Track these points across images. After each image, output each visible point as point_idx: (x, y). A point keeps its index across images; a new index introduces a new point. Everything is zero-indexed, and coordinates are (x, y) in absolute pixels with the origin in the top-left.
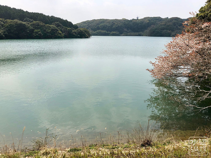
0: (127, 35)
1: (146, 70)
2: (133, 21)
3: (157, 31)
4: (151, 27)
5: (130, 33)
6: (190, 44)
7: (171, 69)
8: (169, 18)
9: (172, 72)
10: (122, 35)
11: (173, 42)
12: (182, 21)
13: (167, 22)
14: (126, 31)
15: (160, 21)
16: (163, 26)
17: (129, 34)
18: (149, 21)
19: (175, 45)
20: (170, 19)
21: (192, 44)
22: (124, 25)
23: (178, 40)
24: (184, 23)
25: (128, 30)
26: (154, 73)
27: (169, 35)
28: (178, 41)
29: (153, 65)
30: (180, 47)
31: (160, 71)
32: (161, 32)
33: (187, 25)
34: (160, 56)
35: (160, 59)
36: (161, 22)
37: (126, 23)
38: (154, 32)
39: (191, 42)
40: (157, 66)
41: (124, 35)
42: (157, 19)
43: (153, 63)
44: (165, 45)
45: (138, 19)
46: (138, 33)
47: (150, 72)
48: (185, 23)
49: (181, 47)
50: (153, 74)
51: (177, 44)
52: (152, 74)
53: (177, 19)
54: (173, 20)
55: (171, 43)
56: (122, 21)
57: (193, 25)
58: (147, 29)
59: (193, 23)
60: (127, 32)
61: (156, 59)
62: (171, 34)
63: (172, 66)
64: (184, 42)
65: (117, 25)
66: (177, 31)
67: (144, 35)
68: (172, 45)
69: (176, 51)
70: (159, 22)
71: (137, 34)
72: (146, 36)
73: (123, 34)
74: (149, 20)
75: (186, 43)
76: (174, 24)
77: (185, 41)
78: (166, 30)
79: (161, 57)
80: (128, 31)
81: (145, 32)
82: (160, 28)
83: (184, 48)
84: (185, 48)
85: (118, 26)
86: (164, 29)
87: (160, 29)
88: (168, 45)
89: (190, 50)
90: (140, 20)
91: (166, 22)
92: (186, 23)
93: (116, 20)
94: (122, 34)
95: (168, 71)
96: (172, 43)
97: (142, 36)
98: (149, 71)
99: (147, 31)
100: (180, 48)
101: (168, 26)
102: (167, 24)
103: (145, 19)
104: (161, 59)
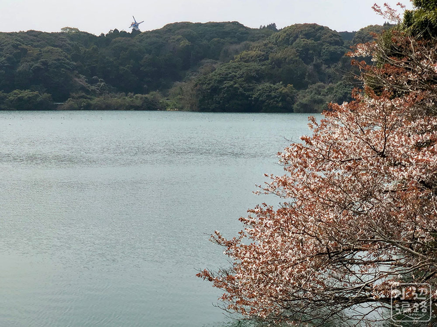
0: (88, 108)
1: (199, 275)
2: (115, 42)
3: (231, 86)
4: (203, 71)
5: (102, 98)
6: (394, 146)
7: (317, 267)
8: (278, 28)
9: (322, 284)
10: (66, 104)
11: (316, 137)
12: (337, 43)
13: (270, 45)
14: (83, 89)
15: (240, 40)
16: (255, 65)
17: (96, 100)
18: (187, 43)
19: (324, 152)
20: (285, 30)
21: (402, 145)
22: (75, 58)
23: (338, 131)
24: (354, 50)
25: (92, 82)
26: (235, 290)
27: (283, 106)
28: (336, 136)
29: (232, 251)
30: (349, 161)
31: (265, 278)
32: (248, 90)
33: (368, 59)
34: (262, 207)
35: (262, 219)
36: (247, 48)
37: (83, 49)
38: (215, 90)
39: (394, 139)
40: (248, 254)
41: (76, 106)
42: (226, 34)
43: (229, 239)
44: (279, 153)
45: (136, 32)
46: (139, 95)
47: (218, 284)
48: (360, 50)
49: (355, 160)
50: (229, 295)
51: (335, 147)
52: (225, 297)
53: (314, 32)
54: (297, 37)
55: (308, 146)
56: (62, 40)
57: (394, 60)
58: (180, 79)
59: (395, 55)
60: (87, 91)
61: (242, 220)
62: (292, 98)
63: (319, 254)
64: (364, 137)
65: (38, 59)
66: (319, 87)
67: (168, 105)
68: (312, 155)
69: (329, 183)
70: (238, 47)
71: (138, 102)
72: (181, 109)
73: (70, 102)
74: (190, 38)
75: (374, 142)
76: (305, 55)
77: (371, 135)
78: (268, 84)
79: (265, 209)
80: (93, 87)
81: (172, 91)
82: (240, 72)
83: (366, 167)
84: (372, 165)
85: (44, 63)
86: (259, 77)
87: (241, 76)
88: (295, 154)
89: (396, 174)
90: (148, 37)
91: (265, 45)
92: (362, 51)
93: (34, 37)
94: (64, 99)
95: (303, 276)
96: (311, 144)
97: (163, 108)
98: (210, 279)
99: (186, 87)
100: (349, 168)
101: (279, 63)
102: (271, 55)
103: (170, 30)
104: (265, 221)
